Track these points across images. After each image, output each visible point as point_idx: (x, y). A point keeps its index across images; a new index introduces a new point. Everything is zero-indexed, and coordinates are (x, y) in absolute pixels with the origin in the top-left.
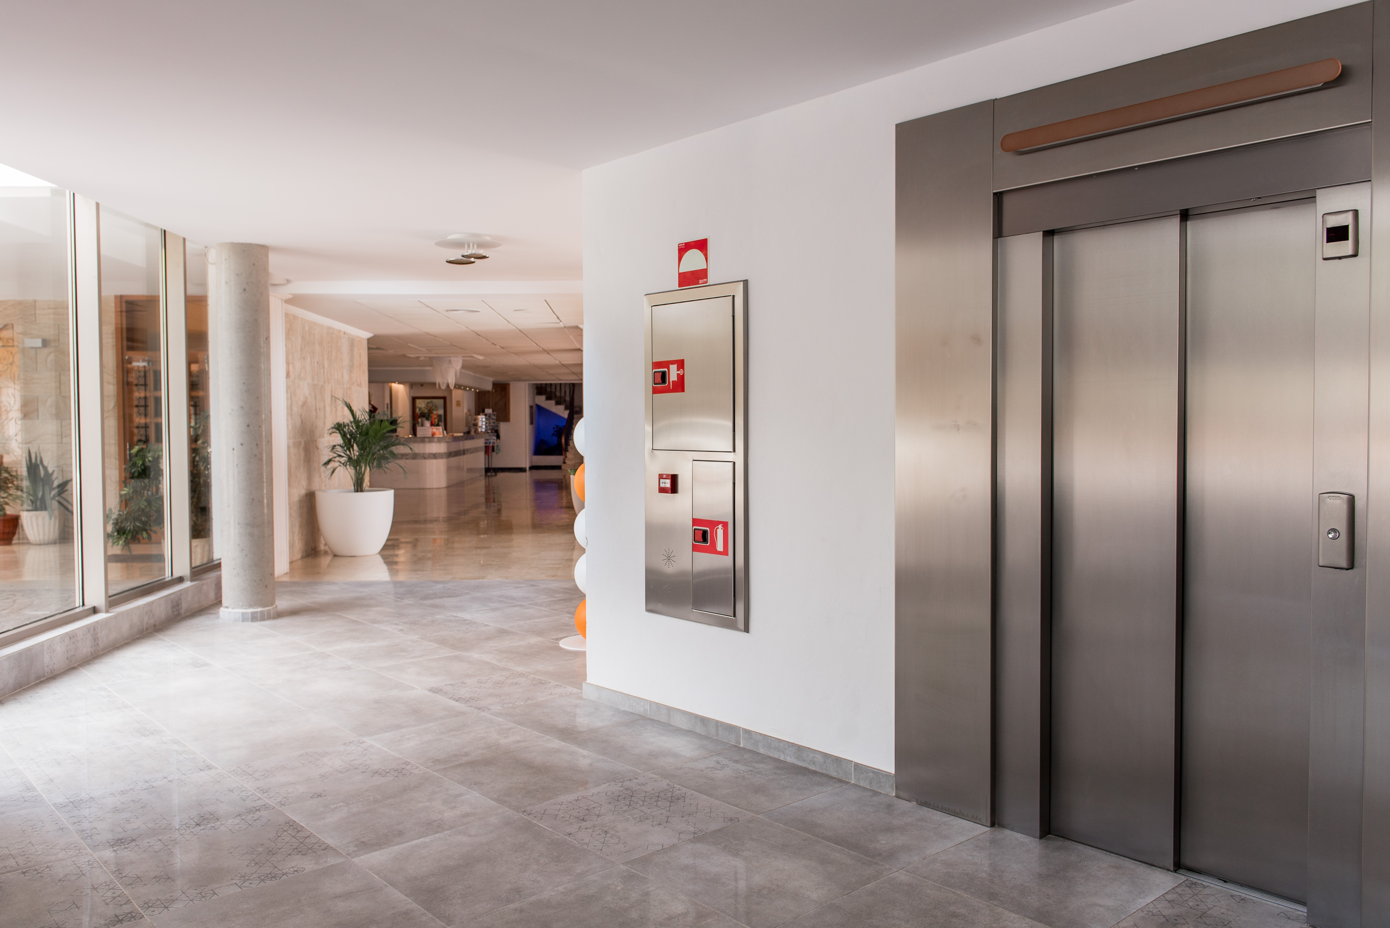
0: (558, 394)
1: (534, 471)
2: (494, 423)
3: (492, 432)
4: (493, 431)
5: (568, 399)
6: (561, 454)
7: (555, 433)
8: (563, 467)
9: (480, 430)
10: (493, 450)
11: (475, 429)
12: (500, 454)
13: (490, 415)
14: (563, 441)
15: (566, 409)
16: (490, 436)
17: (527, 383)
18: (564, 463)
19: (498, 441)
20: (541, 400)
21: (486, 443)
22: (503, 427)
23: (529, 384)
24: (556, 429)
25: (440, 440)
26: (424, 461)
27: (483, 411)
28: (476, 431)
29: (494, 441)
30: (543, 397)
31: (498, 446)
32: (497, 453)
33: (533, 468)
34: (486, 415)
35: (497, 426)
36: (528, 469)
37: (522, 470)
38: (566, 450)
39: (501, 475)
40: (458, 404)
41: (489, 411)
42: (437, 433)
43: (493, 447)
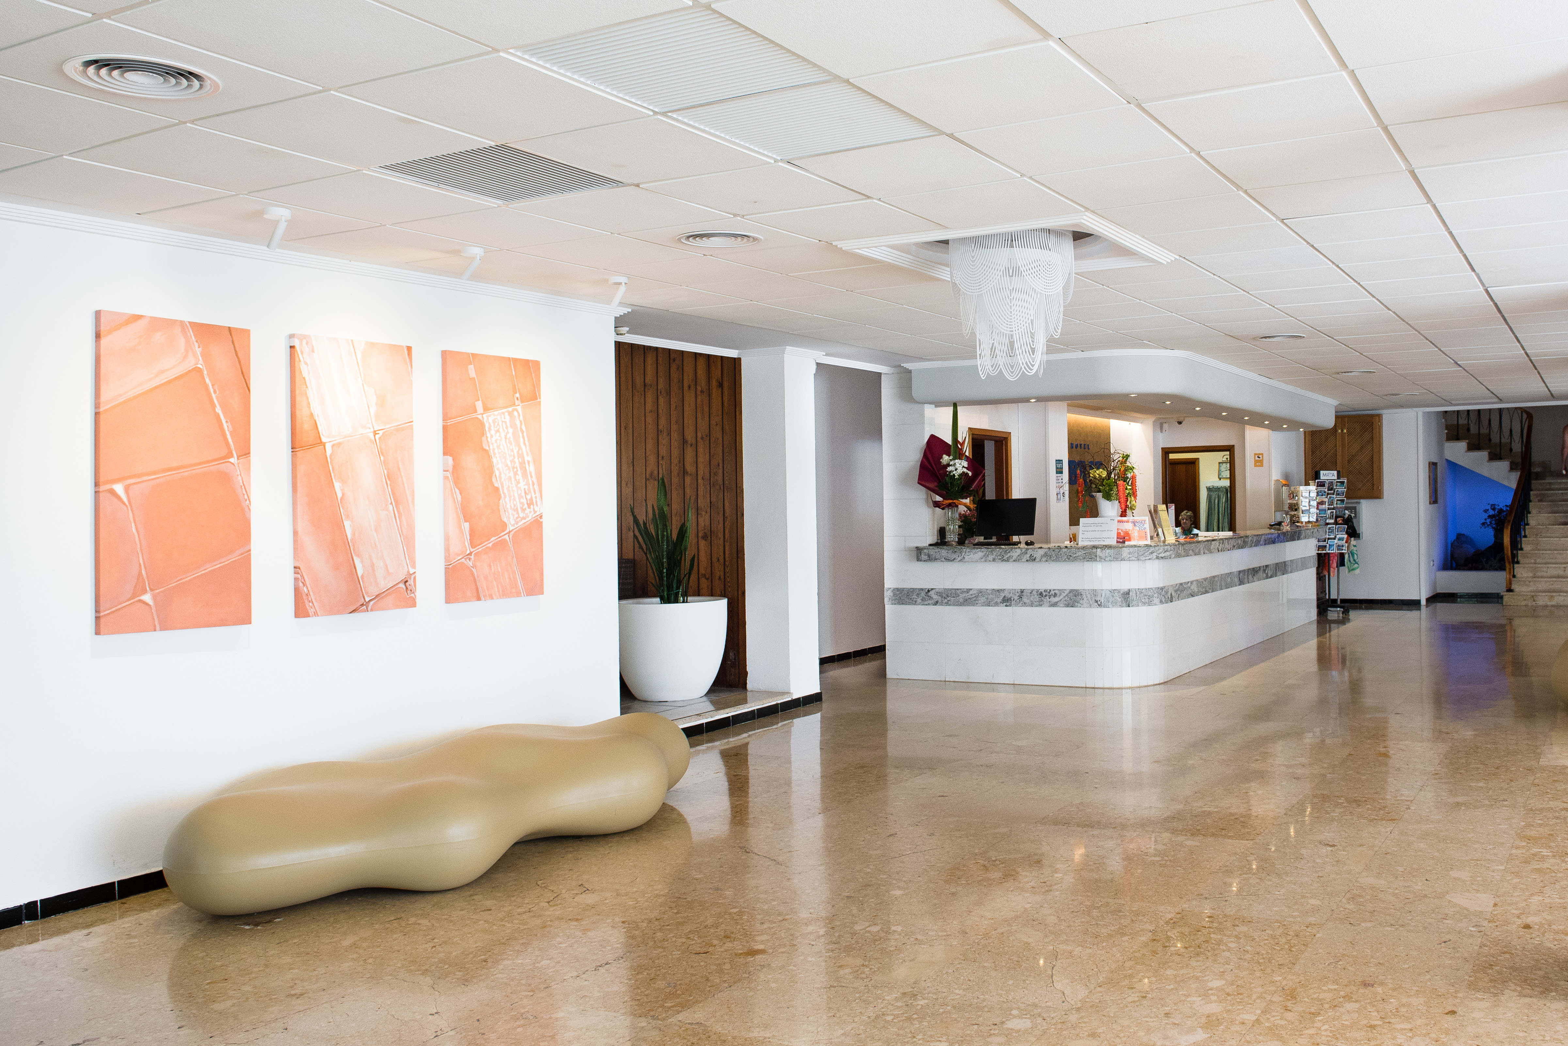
0: (1495, 439)
1: (1441, 607)
2: (1342, 501)
3: (1336, 523)
4: (1340, 520)
5: (1517, 447)
6: (1502, 568)
7: (1488, 521)
8: (1505, 599)
9: (1304, 518)
10: (1342, 563)
11: (1292, 517)
12: (1357, 571)
13: (1331, 483)
14: (1507, 540)
15: (1512, 468)
16: (1331, 531)
17: (1421, 411)
18: (1510, 590)
19: (1353, 542)
20: (1457, 451)
21: (1319, 548)
22: (1367, 510)
23: (1424, 413)
24: (1491, 512)
25: (1143, 553)
26: (1097, 611)
27: (1317, 476)
28: (1294, 521)
29: (1341, 543)
30: (1462, 445)
31: (1352, 554)
32: (1351, 570)
33: (1435, 599)
34: (1321, 485)
35: (1353, 509)
36: (1423, 602)
37: (1413, 604)
38: (1515, 561)
39: (1359, 619)
40: (1259, 460)
41: (1328, 475)
42: (1135, 534)
43: (1342, 556)
